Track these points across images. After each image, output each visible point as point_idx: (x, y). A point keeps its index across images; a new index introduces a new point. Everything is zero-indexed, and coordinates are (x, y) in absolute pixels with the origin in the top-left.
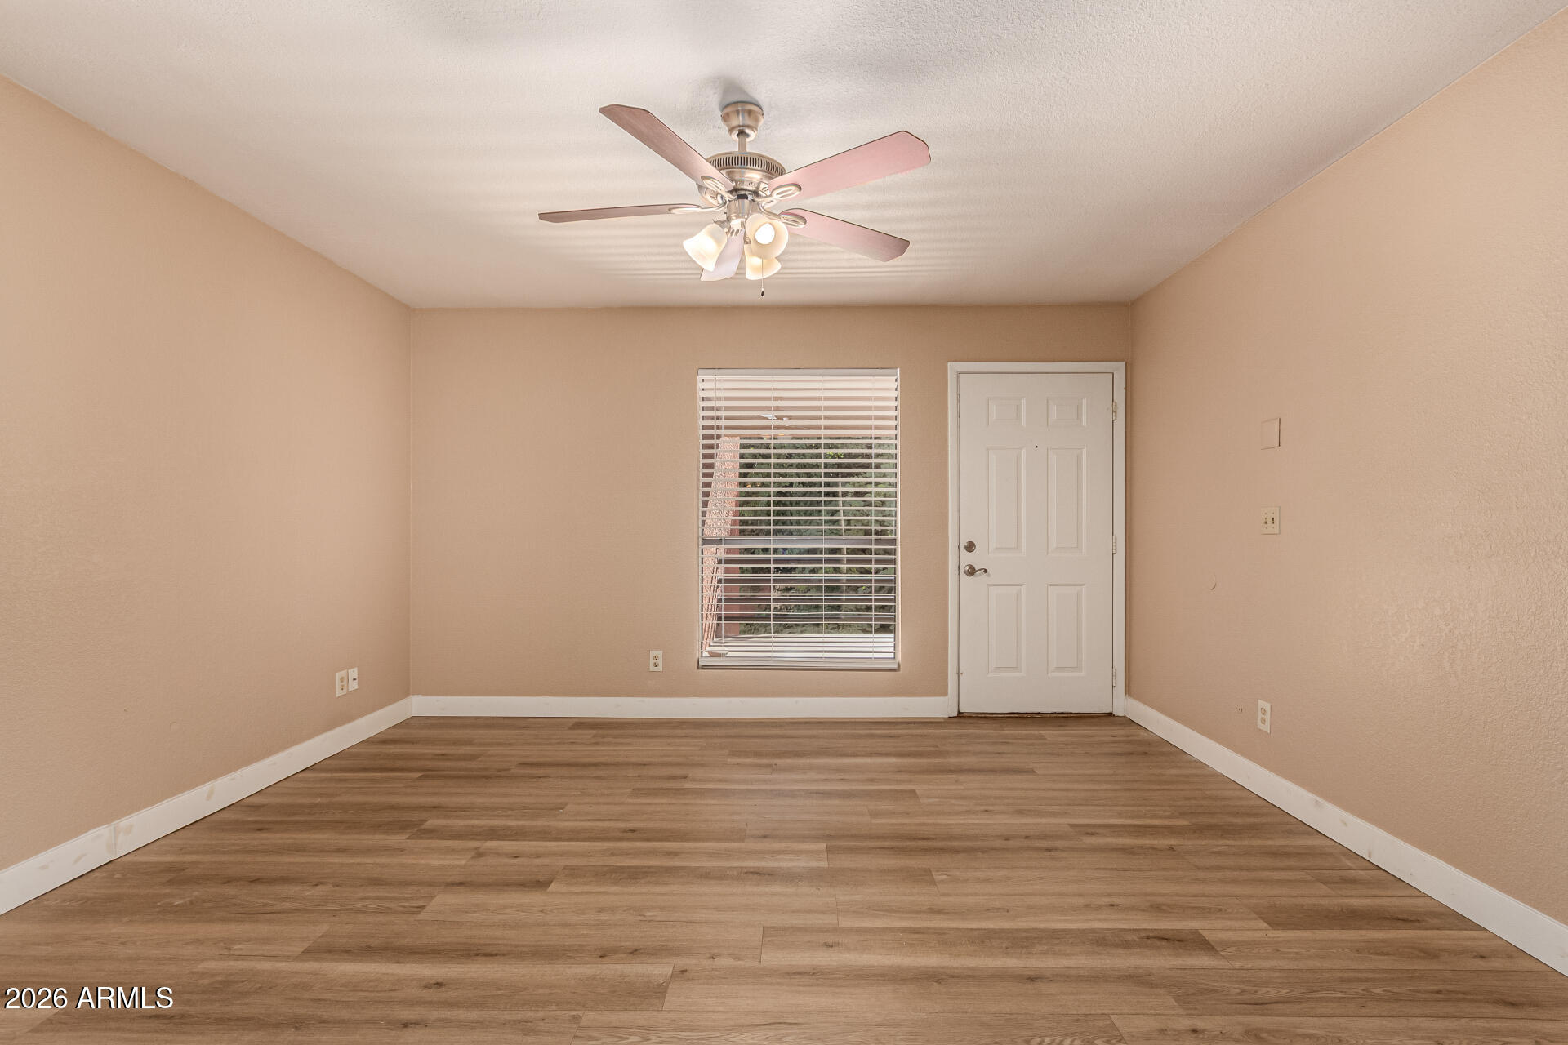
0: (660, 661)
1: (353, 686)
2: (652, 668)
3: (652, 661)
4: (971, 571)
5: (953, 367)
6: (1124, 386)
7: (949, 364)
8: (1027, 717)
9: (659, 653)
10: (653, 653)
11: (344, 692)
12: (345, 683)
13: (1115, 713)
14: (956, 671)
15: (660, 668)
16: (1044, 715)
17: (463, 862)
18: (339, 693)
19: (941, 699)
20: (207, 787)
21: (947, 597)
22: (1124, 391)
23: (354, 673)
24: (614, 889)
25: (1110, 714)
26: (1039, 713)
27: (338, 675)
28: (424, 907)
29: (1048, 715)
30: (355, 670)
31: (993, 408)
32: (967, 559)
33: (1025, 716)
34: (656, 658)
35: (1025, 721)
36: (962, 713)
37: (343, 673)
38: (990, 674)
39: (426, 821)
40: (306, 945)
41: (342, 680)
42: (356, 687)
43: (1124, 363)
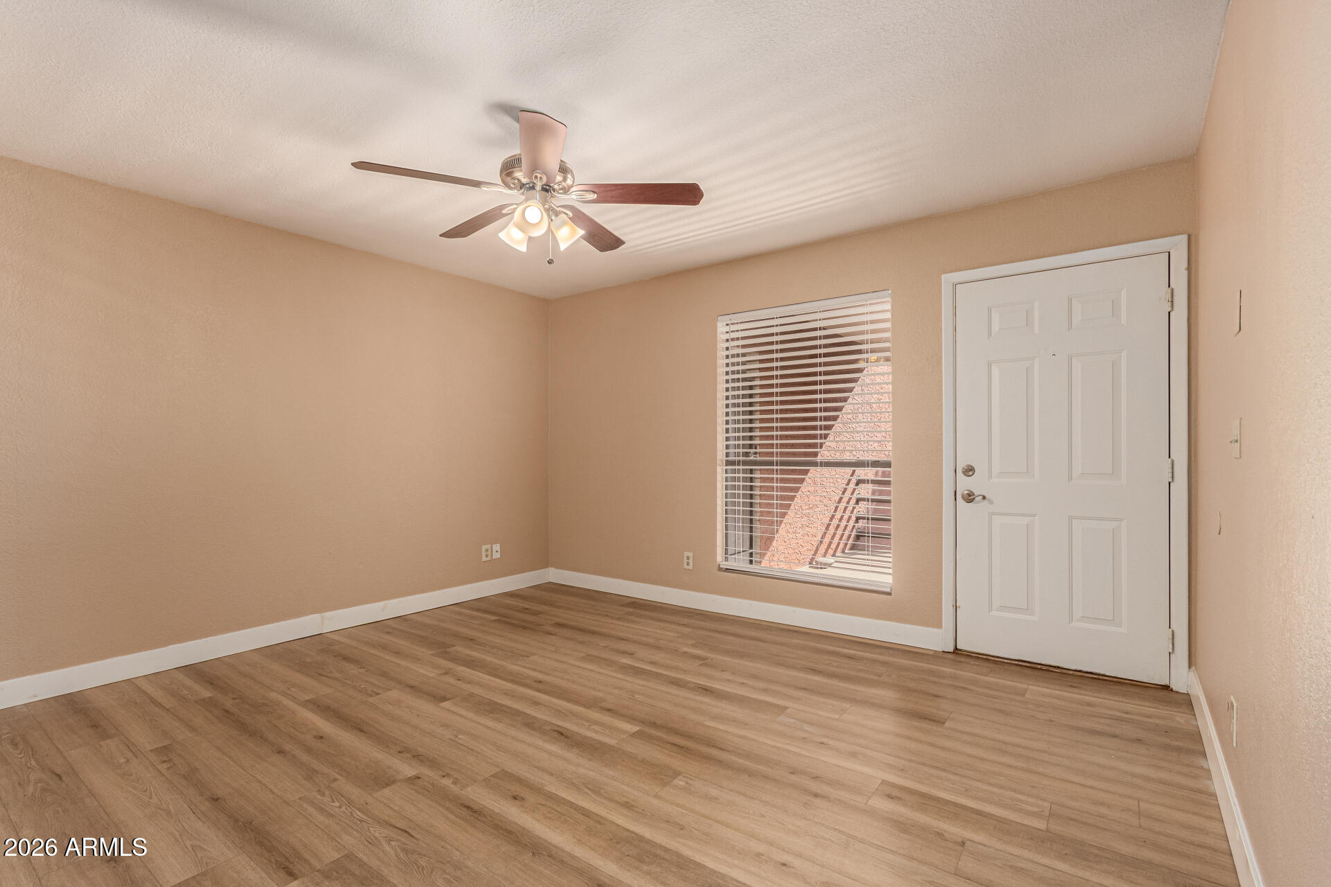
0: (691, 561)
1: (497, 556)
2: (686, 567)
3: (685, 561)
4: (970, 498)
5: (948, 279)
6: (1186, 265)
7: (943, 276)
8: (1041, 669)
9: (690, 554)
10: (686, 554)
11: (489, 558)
12: (489, 553)
13: (1174, 687)
14: (951, 603)
15: (691, 567)
16: (1064, 671)
17: (431, 675)
18: (484, 559)
19: (936, 630)
20: (382, 603)
21: (941, 524)
22: (1186, 273)
23: (497, 547)
24: (470, 715)
25: (1166, 688)
26: (1058, 667)
27: (484, 547)
28: (378, 694)
29: (1071, 672)
30: (498, 545)
31: (996, 317)
32: (965, 484)
33: (1039, 667)
34: (688, 558)
35: (1036, 673)
36: (960, 650)
37: (488, 546)
38: (994, 613)
39: (454, 646)
40: (311, 696)
41: (487, 550)
42: (499, 556)
43: (1184, 238)
